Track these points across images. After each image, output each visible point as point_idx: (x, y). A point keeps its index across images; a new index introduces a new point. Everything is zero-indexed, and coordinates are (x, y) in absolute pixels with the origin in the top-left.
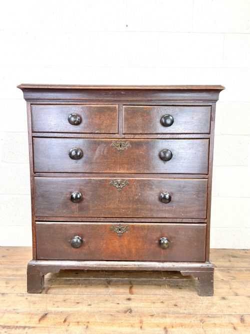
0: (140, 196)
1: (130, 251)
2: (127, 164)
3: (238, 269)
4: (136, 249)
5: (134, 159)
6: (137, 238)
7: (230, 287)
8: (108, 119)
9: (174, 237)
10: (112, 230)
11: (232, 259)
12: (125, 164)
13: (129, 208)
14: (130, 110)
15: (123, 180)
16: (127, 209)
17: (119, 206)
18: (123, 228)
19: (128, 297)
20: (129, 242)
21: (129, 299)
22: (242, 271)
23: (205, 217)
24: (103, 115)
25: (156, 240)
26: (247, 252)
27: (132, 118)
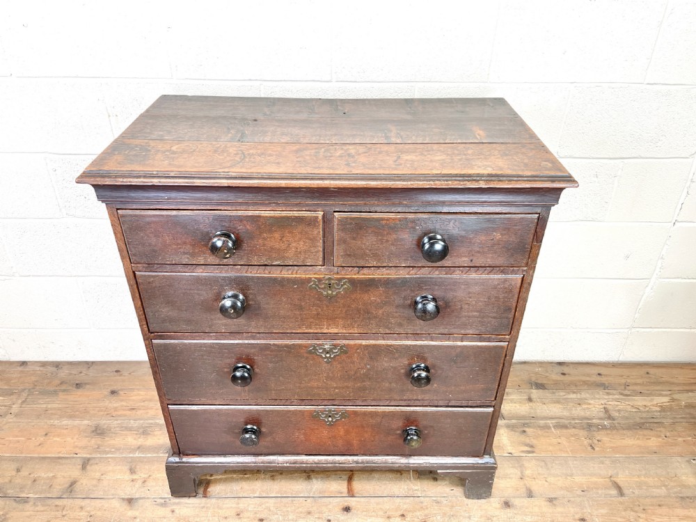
0: (369, 370)
1: (349, 443)
2: (343, 318)
3: (542, 422)
4: (360, 441)
5: (358, 310)
6: (363, 427)
7: (522, 473)
8: (300, 239)
9: (431, 427)
10: (315, 416)
11: (535, 393)
12: (339, 318)
13: (348, 387)
14: (351, 224)
15: (335, 346)
16: (343, 388)
17: (327, 384)
18: (337, 414)
19: (346, 504)
20: (347, 432)
21: (347, 509)
22: (549, 428)
23: (493, 399)
24: (289, 232)
25: (398, 430)
26: (566, 370)
27: (354, 239)
